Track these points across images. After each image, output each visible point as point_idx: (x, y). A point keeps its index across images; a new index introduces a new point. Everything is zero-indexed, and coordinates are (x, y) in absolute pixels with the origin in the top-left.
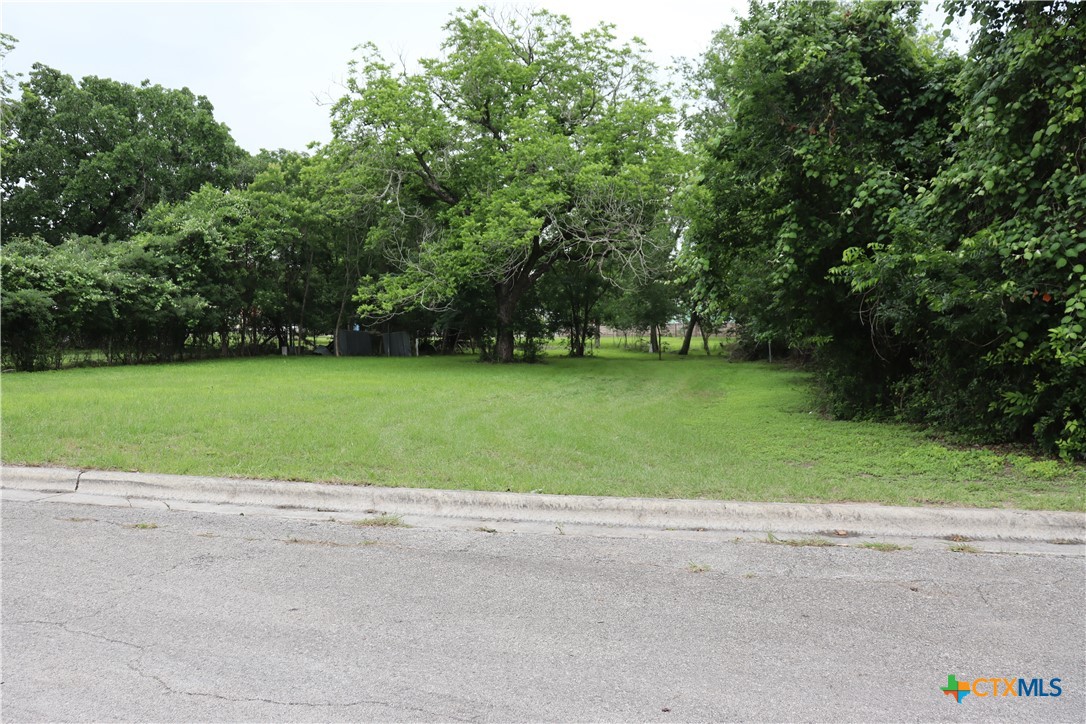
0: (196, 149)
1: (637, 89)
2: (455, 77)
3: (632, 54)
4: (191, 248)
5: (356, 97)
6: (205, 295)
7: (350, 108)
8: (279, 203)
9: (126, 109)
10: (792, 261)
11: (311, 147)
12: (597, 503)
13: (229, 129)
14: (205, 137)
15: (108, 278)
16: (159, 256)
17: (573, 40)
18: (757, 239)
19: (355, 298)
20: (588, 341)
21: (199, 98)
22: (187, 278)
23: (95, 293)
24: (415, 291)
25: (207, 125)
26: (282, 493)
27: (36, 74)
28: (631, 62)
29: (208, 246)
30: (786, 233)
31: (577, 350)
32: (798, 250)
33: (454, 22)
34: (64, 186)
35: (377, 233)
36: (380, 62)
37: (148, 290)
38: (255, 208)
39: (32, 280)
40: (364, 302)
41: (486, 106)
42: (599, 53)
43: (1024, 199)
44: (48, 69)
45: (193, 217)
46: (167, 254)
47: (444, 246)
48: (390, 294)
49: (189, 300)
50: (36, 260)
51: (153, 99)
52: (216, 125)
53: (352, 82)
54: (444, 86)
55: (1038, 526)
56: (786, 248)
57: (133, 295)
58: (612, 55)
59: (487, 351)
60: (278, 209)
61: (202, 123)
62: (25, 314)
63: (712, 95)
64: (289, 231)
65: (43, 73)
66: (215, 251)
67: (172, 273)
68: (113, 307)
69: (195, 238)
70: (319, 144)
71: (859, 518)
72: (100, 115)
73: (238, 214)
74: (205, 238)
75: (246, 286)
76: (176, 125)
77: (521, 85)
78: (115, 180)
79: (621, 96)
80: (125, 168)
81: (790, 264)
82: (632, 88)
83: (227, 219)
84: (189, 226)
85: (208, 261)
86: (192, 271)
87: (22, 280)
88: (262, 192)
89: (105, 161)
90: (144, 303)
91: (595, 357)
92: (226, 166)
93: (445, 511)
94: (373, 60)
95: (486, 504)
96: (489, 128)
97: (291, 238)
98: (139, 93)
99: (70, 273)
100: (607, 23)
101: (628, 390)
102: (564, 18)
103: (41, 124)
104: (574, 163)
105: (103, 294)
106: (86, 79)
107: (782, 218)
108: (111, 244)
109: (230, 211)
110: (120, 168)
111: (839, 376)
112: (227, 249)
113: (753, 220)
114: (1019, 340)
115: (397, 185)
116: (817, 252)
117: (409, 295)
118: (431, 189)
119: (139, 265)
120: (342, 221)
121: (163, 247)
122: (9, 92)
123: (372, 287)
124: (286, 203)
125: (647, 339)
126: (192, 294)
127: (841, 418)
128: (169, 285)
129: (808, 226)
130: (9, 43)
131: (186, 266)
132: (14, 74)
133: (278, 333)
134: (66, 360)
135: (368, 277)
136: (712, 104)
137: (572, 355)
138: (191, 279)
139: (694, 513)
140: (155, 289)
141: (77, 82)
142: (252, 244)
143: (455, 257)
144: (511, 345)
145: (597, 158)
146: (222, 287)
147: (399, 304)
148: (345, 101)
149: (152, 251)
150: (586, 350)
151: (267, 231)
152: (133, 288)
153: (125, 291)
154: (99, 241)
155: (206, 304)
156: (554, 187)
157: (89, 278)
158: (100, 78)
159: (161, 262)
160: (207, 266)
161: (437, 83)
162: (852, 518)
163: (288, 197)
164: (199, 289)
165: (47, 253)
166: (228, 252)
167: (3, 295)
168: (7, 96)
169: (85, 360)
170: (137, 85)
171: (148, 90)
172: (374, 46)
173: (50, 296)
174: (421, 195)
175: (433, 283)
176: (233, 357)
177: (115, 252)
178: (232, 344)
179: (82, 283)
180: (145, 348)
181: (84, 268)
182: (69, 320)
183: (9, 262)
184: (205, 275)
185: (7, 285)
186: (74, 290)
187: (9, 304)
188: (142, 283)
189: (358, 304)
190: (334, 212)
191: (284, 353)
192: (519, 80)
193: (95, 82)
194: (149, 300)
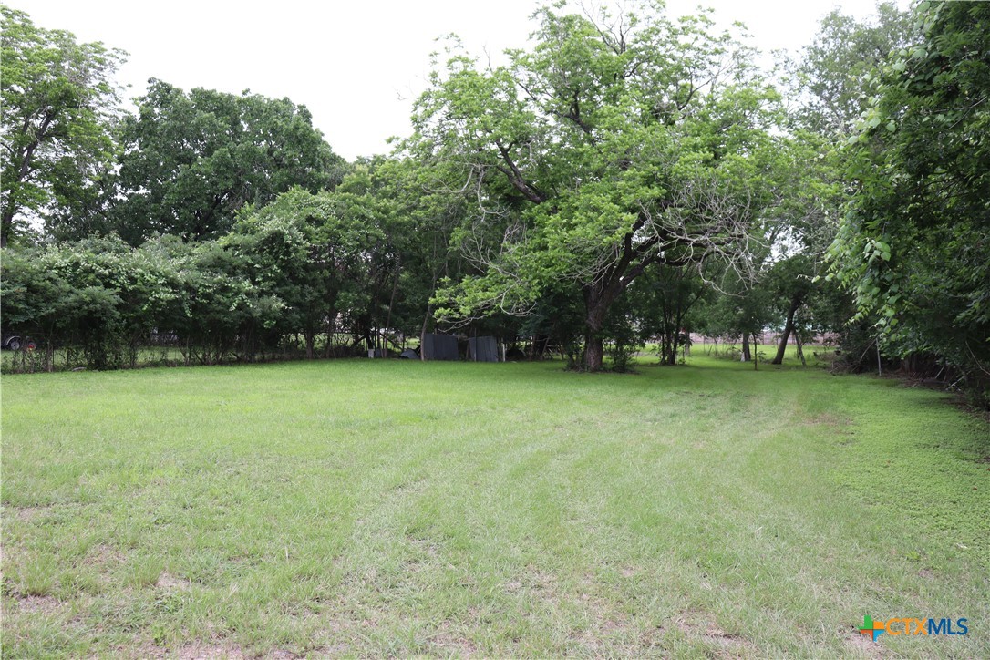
0: (289, 153)
1: (738, 77)
2: (542, 67)
3: (733, 40)
4: (272, 248)
5: (438, 90)
6: (283, 296)
7: (432, 101)
8: (365, 205)
9: (228, 117)
11: (390, 141)
13: (323, 135)
14: (299, 142)
15: (181, 277)
16: (238, 255)
17: (669, 27)
19: (432, 300)
20: (680, 348)
21: (299, 106)
22: (265, 279)
23: (165, 292)
24: (495, 294)
25: (301, 130)
27: (151, 88)
28: (730, 48)
29: (288, 246)
31: (669, 359)
33: (541, 11)
35: (461, 234)
36: (464, 55)
37: (224, 289)
38: (340, 209)
39: (102, 277)
40: (442, 305)
42: (696, 39)
44: (161, 83)
45: (274, 219)
46: (247, 253)
47: (528, 246)
48: (471, 296)
49: (265, 300)
50: (109, 257)
51: (257, 109)
52: (312, 131)
53: (434, 75)
54: (531, 80)
57: (210, 294)
58: (709, 43)
59: (575, 358)
60: (363, 210)
61: (297, 128)
62: (90, 312)
63: (817, 89)
64: (372, 232)
65: (158, 87)
66: (296, 250)
67: (250, 273)
68: (186, 306)
69: (276, 237)
70: (398, 139)
72: (202, 122)
73: (322, 215)
74: (285, 238)
75: (327, 288)
76: (273, 130)
77: (613, 75)
78: (214, 184)
79: (720, 84)
80: (223, 173)
82: (733, 75)
83: (310, 219)
84: (271, 226)
85: (288, 262)
86: (272, 272)
87: (91, 277)
88: (348, 194)
89: (204, 165)
90: (219, 303)
91: (687, 366)
92: (319, 170)
94: (456, 52)
96: (578, 122)
97: (375, 239)
98: (240, 101)
99: (141, 270)
100: (705, 7)
103: (151, 133)
104: (671, 153)
105: (174, 293)
106: (193, 91)
108: (190, 244)
109: (315, 212)
110: (217, 172)
112: (307, 248)
115: (478, 180)
117: (488, 298)
118: (517, 188)
119: (217, 265)
120: (427, 222)
121: (244, 247)
122: (120, 102)
123: (451, 289)
124: (371, 204)
125: (739, 346)
126: (269, 294)
128: (247, 285)
130: (124, 57)
131: (265, 266)
132: (124, 85)
133: (367, 335)
135: (446, 279)
136: (816, 99)
137: (663, 363)
138: (271, 279)
140: (231, 289)
141: (186, 94)
142: (335, 241)
143: (540, 258)
144: (600, 352)
145: (695, 148)
146: (303, 288)
147: (479, 308)
148: (427, 95)
149: (230, 249)
150: (678, 358)
151: (351, 232)
152: (209, 287)
153: (200, 290)
154: (180, 241)
155: (282, 305)
156: (649, 181)
157: (160, 276)
158: (205, 89)
159: (240, 261)
161: (523, 75)
163: (374, 199)
164: (277, 289)
165: (121, 251)
166: (307, 252)
167: (71, 292)
168: (118, 105)
169: (162, 360)
170: (238, 94)
171: (248, 99)
172: (456, 37)
173: (118, 294)
174: (507, 195)
175: (515, 285)
176: (317, 358)
177: (195, 251)
178: (318, 346)
179: (153, 281)
180: (226, 348)
181: (158, 266)
182: (139, 319)
183: (79, 259)
184: (285, 276)
185: (76, 282)
186: (144, 289)
187: (75, 301)
188: (219, 282)
189: (435, 307)
190: (419, 213)
191: (371, 355)
192: (610, 69)
193: (202, 93)
194: (225, 299)
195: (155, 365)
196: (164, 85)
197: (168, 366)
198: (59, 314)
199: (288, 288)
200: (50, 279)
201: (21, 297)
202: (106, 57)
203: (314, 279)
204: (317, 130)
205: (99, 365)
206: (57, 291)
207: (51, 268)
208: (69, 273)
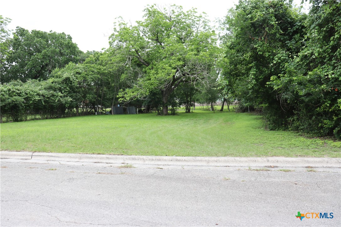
0: (67, 51)
1: (204, 28)
2: (147, 26)
3: (203, 17)
4: (66, 82)
5: (116, 33)
6: (71, 97)
7: (114, 37)
8: (93, 67)
9: (45, 40)
10: (254, 80)
11: (103, 49)
12: (194, 159)
13: (77, 45)
14: (70, 47)
15: (41, 92)
16: (56, 85)
17: (184, 14)
18: (243, 74)
19: (118, 96)
20: (191, 108)
21: (68, 35)
22: (65, 92)
23: (37, 97)
24: (136, 94)
26: (95, 158)
27: (17, 30)
28: (202, 20)
29: (71, 81)
30: (253, 72)
31: (188, 111)
32: (256, 77)
33: (146, 9)
34: (26, 64)
35: (124, 76)
36: (123, 22)
37: (53, 95)
38: (86, 69)
39: (17, 93)
40: (121, 97)
41: (157, 35)
42: (192, 17)
43: (328, 59)
44: (21, 28)
45: (67, 72)
46: (59, 84)
47: (145, 79)
48: (129, 95)
49: (66, 98)
50: (18, 87)
51: (53, 36)
52: (73, 44)
53: (115, 29)
54: (144, 29)
55: (336, 163)
56: (253, 77)
57: (49, 97)
58: (196, 18)
59: (160, 112)
60: (93, 69)
61: (69, 43)
62: (15, 104)
63: (228, 29)
64: (96, 76)
65: (20, 29)
66: (74, 83)
67: (60, 90)
68: (43, 101)
69: (67, 79)
70: (105, 49)
71: (278, 162)
72: (37, 42)
73: (80, 71)
74: (70, 79)
75: (83, 94)
76: (61, 44)
77: (168, 28)
78: (42, 62)
79: (199, 30)
80: (45, 58)
81: (254, 82)
82: (203, 28)
83: (77, 73)
84: (65, 75)
85: (72, 86)
86: (67, 89)
87: (14, 94)
88: (88, 64)
89: (39, 56)
90: (52, 100)
91: (194, 113)
92: (76, 56)
93: (147, 162)
94: (121, 22)
95: (160, 160)
96: (158, 42)
97: (97, 78)
98: (49, 35)
99: (29, 91)
100: (194, 8)
101: (204, 123)
102: (181, 6)
103: (19, 45)
104: (185, 52)
105: (39, 97)
106: (33, 31)
107: (251, 67)
108: (41, 82)
109: (78, 70)
110: (44, 58)
111: (271, 116)
113: (242, 68)
114: (328, 103)
115: (130, 61)
116: (263, 78)
117: (134, 95)
118: (140, 62)
119: (50, 88)
120: (113, 72)
121: (58, 82)
122: (9, 35)
123: (123, 93)
124: (95, 67)
125: (210, 106)
126: (67, 96)
127: (271, 130)
128: (60, 94)
129: (259, 69)
130: (9, 20)
131: (65, 88)
132: (11, 30)
133: (94, 108)
134: (28, 118)
135: (122, 90)
136: (228, 32)
137: (186, 112)
138: (67, 92)
139: (225, 161)
140: (55, 95)
141: (30, 32)
142: (85, 80)
143: (149, 83)
144: (167, 110)
145: (192, 50)
146: (76, 94)
147: (132, 98)
148: (113, 35)
149: (54, 83)
150: (191, 111)
151: (90, 76)
152: (48, 95)
153: (46, 96)
154: (37, 81)
155: (71, 100)
156: (179, 60)
157: (35, 92)
158: (37, 30)
159: (57, 87)
160: (71, 88)
161: (141, 28)
162: (275, 162)
163: (96, 65)
164: (69, 95)
165: (22, 85)
166: (78, 83)
167: (9, 98)
168: (8, 37)
169: (34, 118)
170: (48, 32)
171: (52, 33)
172: (121, 17)
173: (23, 98)
174: (138, 64)
175: (142, 91)
176: (80, 116)
177: (43, 84)
178: (80, 112)
179: (33, 94)
180: (53, 114)
181: (33, 89)
182: (29, 106)
183: (10, 88)
184: (71, 90)
185: (10, 95)
186: (30, 96)
187: (11, 101)
188: (51, 93)
189: (119, 98)
190: (110, 70)
191: (96, 114)
192: (167, 26)
193: (36, 32)
194: (54, 99)
196: (22, 29)
197: (36, 120)
198: (6, 105)
199: (72, 94)
200: (2, 95)
202: (4, 21)
203: (79, 91)
204: (75, 43)
206: (5, 98)
207: (2, 91)
208: (8, 93)
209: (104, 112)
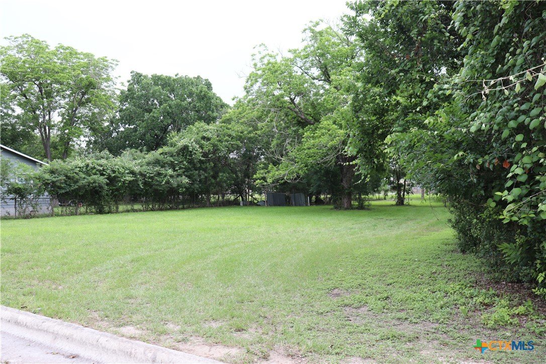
2: (306, 57)
4: (183, 153)
5: (257, 72)
6: (189, 177)
7: (254, 78)
8: (231, 129)
11: (233, 99)
14: (203, 99)
15: (137, 169)
16: (167, 157)
19: (254, 176)
20: (406, 196)
21: (205, 80)
22: (180, 168)
23: (128, 177)
27: (133, 76)
29: (191, 152)
31: (401, 201)
33: (307, 29)
36: (270, 53)
37: (159, 174)
38: (219, 132)
39: (99, 171)
40: (259, 179)
45: (186, 138)
46: (172, 156)
48: (271, 174)
49: (179, 179)
50: (103, 161)
51: (180, 82)
53: (255, 65)
57: (152, 177)
59: (337, 203)
60: (230, 132)
62: (94, 188)
64: (234, 143)
65: (136, 75)
66: (195, 154)
67: (172, 166)
68: (140, 183)
69: (185, 148)
70: (238, 97)
72: (156, 92)
73: (210, 135)
74: (190, 148)
75: (213, 171)
83: (204, 138)
84: (180, 144)
85: (192, 159)
86: (184, 165)
87: (94, 171)
88: (224, 124)
89: (156, 113)
90: (157, 181)
91: (410, 205)
92: (213, 112)
94: (264, 53)
97: (235, 146)
98: (174, 80)
99: (118, 167)
105: (133, 177)
106: (152, 76)
108: (143, 153)
109: (206, 134)
112: (200, 153)
118: (300, 117)
119: (157, 162)
121: (170, 153)
124: (235, 129)
126: (181, 176)
128: (170, 172)
130: (117, 63)
131: (182, 162)
132: (117, 77)
133: (241, 194)
135: (262, 165)
137: (397, 205)
138: (183, 168)
140: (163, 174)
141: (149, 78)
142: (216, 150)
146: (199, 172)
147: (276, 179)
148: (252, 75)
149: (164, 155)
150: (405, 202)
151: (224, 143)
152: (151, 173)
153: (147, 175)
154: (138, 151)
155: (188, 181)
157: (127, 169)
158: (158, 74)
159: (167, 160)
160: (191, 162)
164: (186, 173)
165: (109, 158)
167: (84, 178)
168: (115, 86)
169: (131, 209)
170: (173, 76)
171: (178, 78)
172: (264, 45)
173: (106, 178)
175: (293, 168)
176: (212, 207)
177: (147, 156)
178: (212, 200)
179: (123, 172)
180: (164, 203)
181: (126, 164)
182: (117, 190)
183: (89, 163)
184: (190, 166)
185: (88, 173)
186: (119, 175)
187: (86, 183)
188: (156, 171)
189: (256, 180)
190: (259, 132)
191: (241, 204)
193: (156, 77)
194: (160, 179)
195: (128, 211)
196: (138, 74)
197: (134, 212)
198: (80, 188)
199: (192, 172)
200: (76, 173)
201: (63, 181)
202: (109, 64)
205: (101, 212)
206: (79, 178)
207: (76, 168)
208: (84, 170)
209: (256, 202)
